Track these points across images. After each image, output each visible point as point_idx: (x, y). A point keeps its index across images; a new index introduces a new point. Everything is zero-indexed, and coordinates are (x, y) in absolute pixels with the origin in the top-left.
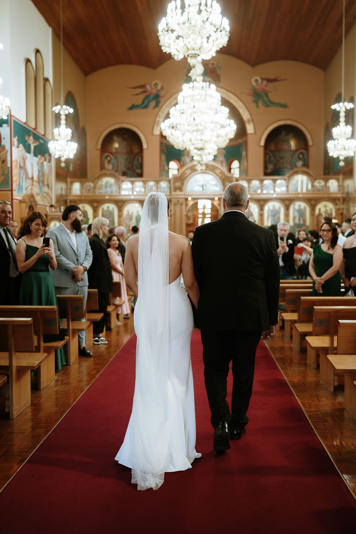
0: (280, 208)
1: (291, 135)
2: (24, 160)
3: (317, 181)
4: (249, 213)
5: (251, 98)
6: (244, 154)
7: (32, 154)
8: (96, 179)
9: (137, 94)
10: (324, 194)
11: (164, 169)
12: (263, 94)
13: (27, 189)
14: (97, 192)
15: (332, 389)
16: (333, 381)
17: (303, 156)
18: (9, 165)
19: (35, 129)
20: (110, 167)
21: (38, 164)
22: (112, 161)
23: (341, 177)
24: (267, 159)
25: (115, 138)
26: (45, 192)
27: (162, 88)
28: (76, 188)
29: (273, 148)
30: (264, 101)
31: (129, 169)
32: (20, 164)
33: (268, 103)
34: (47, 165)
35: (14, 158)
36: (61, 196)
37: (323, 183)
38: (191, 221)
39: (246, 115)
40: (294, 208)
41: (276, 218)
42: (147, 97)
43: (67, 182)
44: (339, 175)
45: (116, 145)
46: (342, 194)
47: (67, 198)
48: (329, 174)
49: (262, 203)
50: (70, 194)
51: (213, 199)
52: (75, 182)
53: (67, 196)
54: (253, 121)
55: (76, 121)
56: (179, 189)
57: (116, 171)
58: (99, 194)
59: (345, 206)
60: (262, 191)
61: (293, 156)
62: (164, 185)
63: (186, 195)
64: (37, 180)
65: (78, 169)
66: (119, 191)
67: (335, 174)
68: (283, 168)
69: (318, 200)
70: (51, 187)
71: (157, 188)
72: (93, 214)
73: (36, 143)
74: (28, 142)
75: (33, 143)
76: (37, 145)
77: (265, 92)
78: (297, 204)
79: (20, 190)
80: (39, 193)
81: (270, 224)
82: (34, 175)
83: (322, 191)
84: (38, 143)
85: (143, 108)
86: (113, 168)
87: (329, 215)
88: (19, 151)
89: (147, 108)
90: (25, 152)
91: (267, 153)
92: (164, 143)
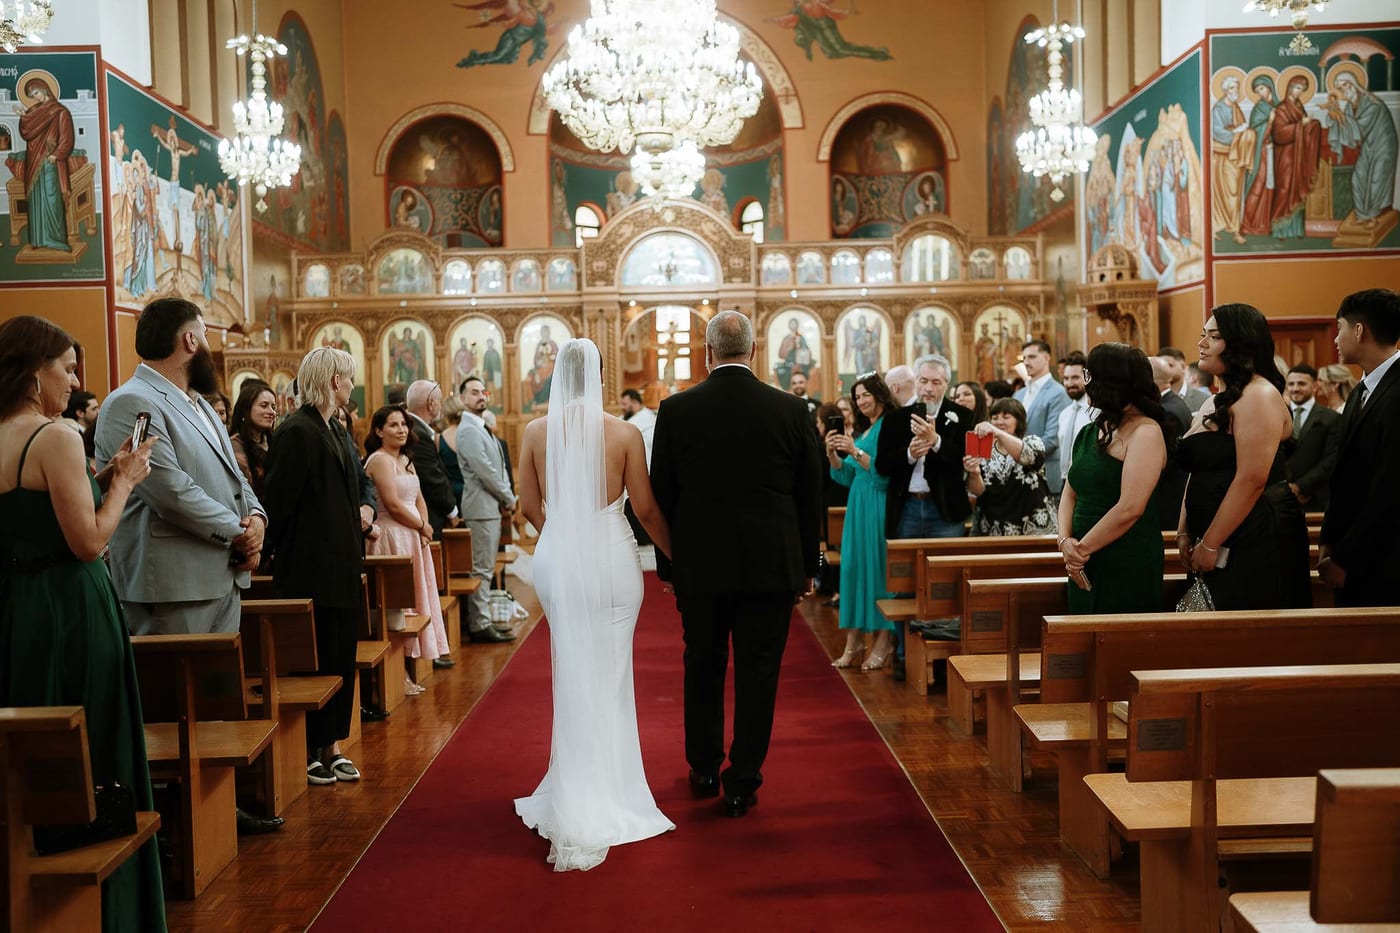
0: (878, 326)
1: (901, 132)
2: (149, 195)
3: (976, 252)
4: (798, 340)
5: (792, 34)
6: (776, 183)
7: (175, 182)
8: (371, 254)
9: (484, 25)
10: (998, 285)
11: (562, 227)
12: (823, 23)
13: (159, 280)
14: (375, 289)
17: (933, 189)
18: (99, 210)
19: (183, 109)
20: (414, 222)
21: (195, 208)
22: (418, 207)
23: (1039, 241)
24: (838, 197)
25: (425, 143)
26: (219, 290)
27: (551, 7)
28: (317, 279)
29: (852, 166)
30: (826, 40)
31: (464, 228)
32: (135, 207)
33: (837, 47)
34: (226, 214)
35: (114, 189)
36: (272, 300)
37: (991, 257)
38: (638, 367)
39: (778, 80)
40: (917, 324)
41: (869, 351)
43: (288, 264)
44: (1034, 234)
45: (430, 164)
46: (1044, 284)
47: (289, 307)
48: (1004, 232)
49: (829, 311)
50: (298, 296)
51: (695, 305)
52: (313, 262)
53: (291, 303)
54: (797, 95)
55: (313, 97)
56: (602, 278)
57: (431, 234)
58: (381, 296)
59: (1052, 317)
60: (829, 281)
61: (904, 188)
62: (560, 266)
63: (621, 294)
64: (193, 254)
65: (322, 229)
66: (438, 287)
67: (1022, 233)
68: (881, 219)
69: (980, 303)
70: (238, 276)
71: (543, 276)
72: (365, 352)
73: (186, 150)
74: (162, 147)
75: (179, 148)
76: (192, 154)
77: (827, 17)
78: (925, 313)
79: (138, 282)
80: (200, 292)
81: (852, 370)
82: (183, 239)
83: (989, 277)
84: (193, 150)
85: (500, 61)
86: (421, 225)
87: (1010, 341)
88: (131, 168)
89: (510, 62)
90: (153, 173)
91: (838, 181)
92: (559, 157)
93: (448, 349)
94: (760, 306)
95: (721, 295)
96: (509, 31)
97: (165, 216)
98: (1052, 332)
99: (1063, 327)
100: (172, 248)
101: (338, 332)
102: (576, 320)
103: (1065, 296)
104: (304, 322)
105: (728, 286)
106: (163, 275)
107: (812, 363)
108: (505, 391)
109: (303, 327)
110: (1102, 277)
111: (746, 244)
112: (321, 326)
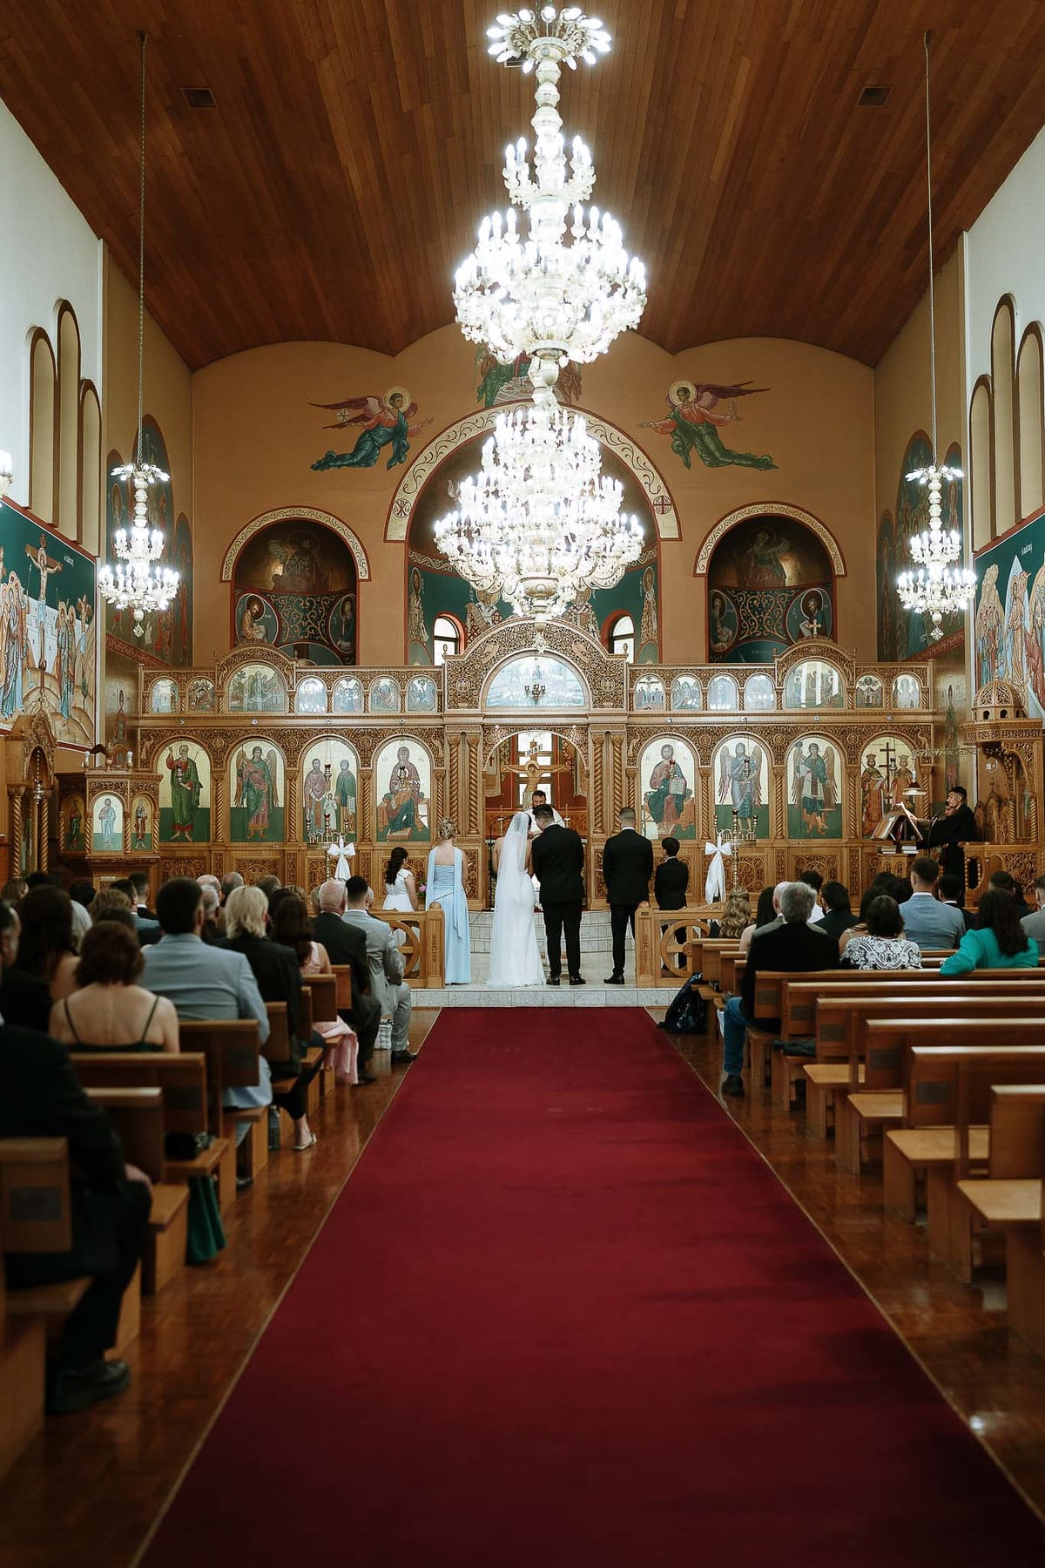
0: (758, 757)
1: (784, 545)
2: (21, 614)
3: (864, 679)
4: (671, 768)
5: (669, 441)
6: (650, 597)
7: (43, 601)
8: (222, 669)
9: (341, 426)
10: (887, 714)
11: (421, 640)
12: (703, 429)
13: (25, 700)
14: (225, 707)
15: (966, 1276)
16: (968, 1253)
17: (819, 607)
19: (53, 526)
20: (259, 632)
21: (57, 626)
22: (264, 616)
23: (929, 667)
24: (717, 613)
25: (275, 548)
26: (75, 708)
27: (413, 407)
28: (162, 694)
30: (705, 447)
31: (312, 638)
32: (9, 628)
34: (83, 627)
37: (879, 684)
38: (498, 792)
39: (654, 488)
40: (799, 754)
41: (747, 782)
42: (369, 432)
43: (135, 677)
44: (925, 660)
45: (279, 570)
46: (934, 714)
47: (135, 723)
48: (894, 659)
49: (705, 739)
50: (144, 712)
51: (563, 728)
52: (159, 676)
53: (137, 719)
54: (673, 503)
55: (164, 501)
56: (464, 699)
57: (277, 644)
58: (232, 714)
59: (941, 752)
60: (705, 706)
61: (788, 604)
62: (421, 687)
63: (486, 717)
64: (55, 674)
65: (167, 639)
66: (291, 704)
67: (911, 658)
68: (762, 636)
69: (867, 733)
70: (92, 693)
71: (403, 696)
72: (212, 772)
73: (52, 568)
74: (33, 565)
75: (48, 566)
76: (57, 571)
77: (708, 423)
78: (807, 742)
79: (8, 703)
80: (59, 711)
81: (728, 801)
82: (46, 658)
83: (876, 706)
84: (58, 567)
85: (358, 464)
86: (266, 635)
87: (899, 773)
88: (8, 590)
89: (368, 465)
90: (25, 592)
91: (716, 596)
92: (417, 565)
93: (300, 771)
94: (631, 731)
95: (591, 719)
96: (368, 431)
97: (33, 634)
98: (943, 765)
99: (953, 762)
100: (37, 667)
101: (184, 751)
102: (437, 743)
103: (956, 728)
104: (149, 740)
105: (598, 710)
106: (28, 695)
107: (687, 793)
108: (359, 816)
109: (148, 744)
110: (986, 715)
111: (618, 666)
112: (166, 744)
